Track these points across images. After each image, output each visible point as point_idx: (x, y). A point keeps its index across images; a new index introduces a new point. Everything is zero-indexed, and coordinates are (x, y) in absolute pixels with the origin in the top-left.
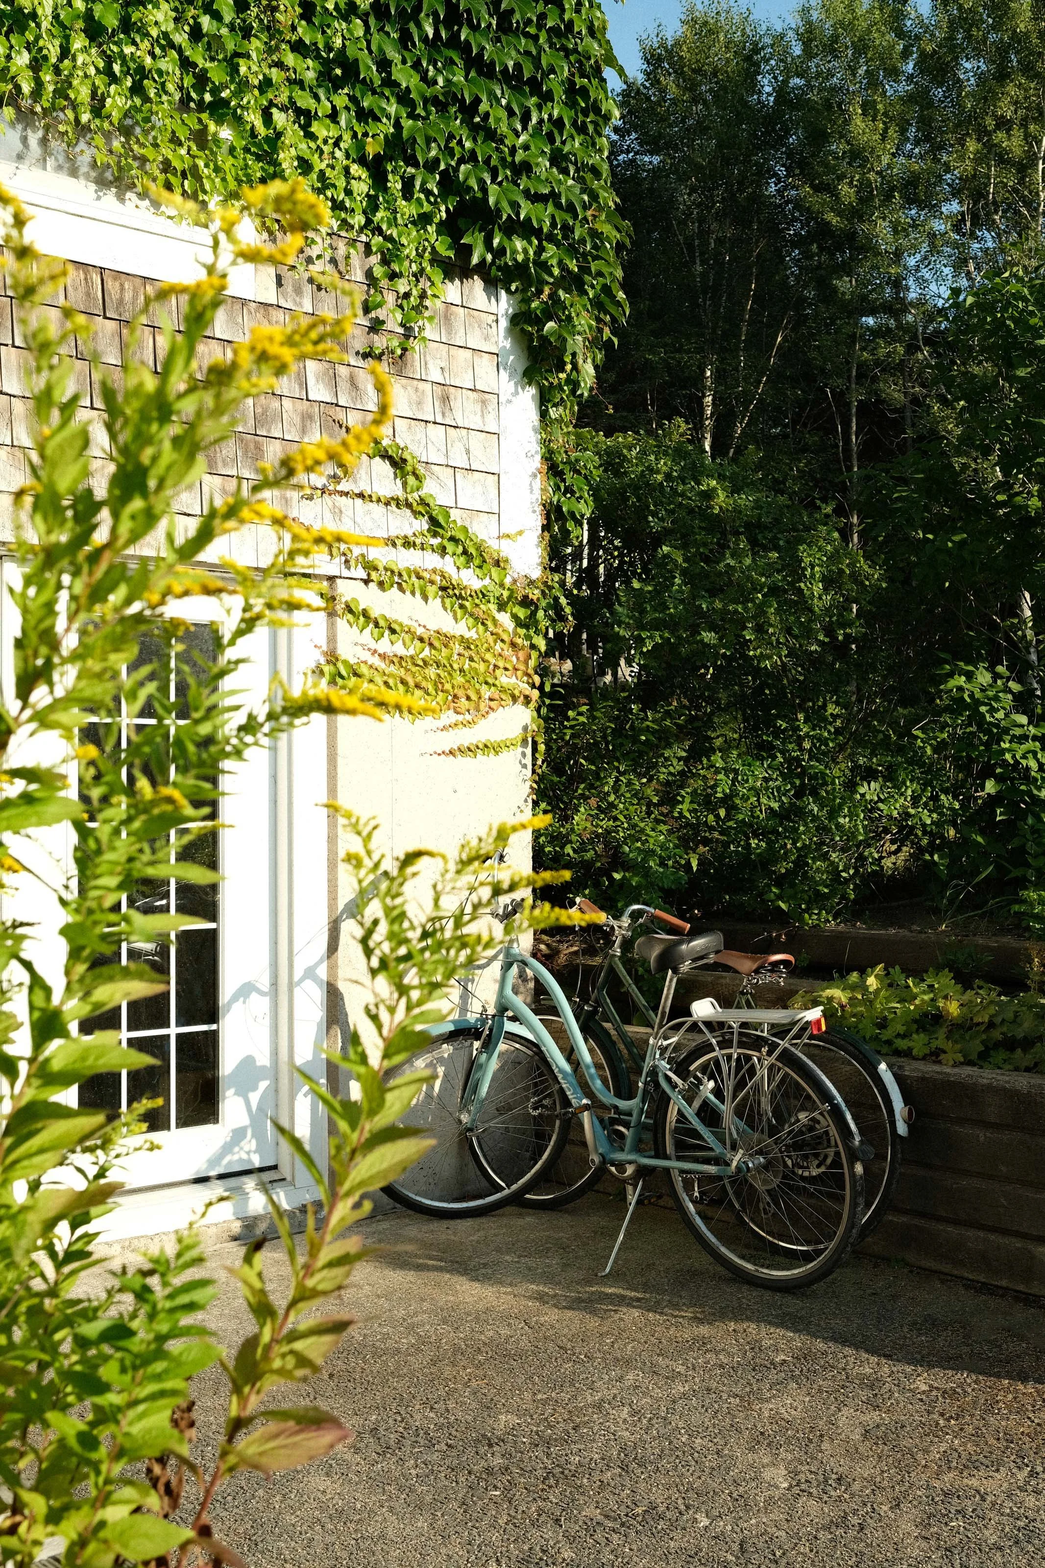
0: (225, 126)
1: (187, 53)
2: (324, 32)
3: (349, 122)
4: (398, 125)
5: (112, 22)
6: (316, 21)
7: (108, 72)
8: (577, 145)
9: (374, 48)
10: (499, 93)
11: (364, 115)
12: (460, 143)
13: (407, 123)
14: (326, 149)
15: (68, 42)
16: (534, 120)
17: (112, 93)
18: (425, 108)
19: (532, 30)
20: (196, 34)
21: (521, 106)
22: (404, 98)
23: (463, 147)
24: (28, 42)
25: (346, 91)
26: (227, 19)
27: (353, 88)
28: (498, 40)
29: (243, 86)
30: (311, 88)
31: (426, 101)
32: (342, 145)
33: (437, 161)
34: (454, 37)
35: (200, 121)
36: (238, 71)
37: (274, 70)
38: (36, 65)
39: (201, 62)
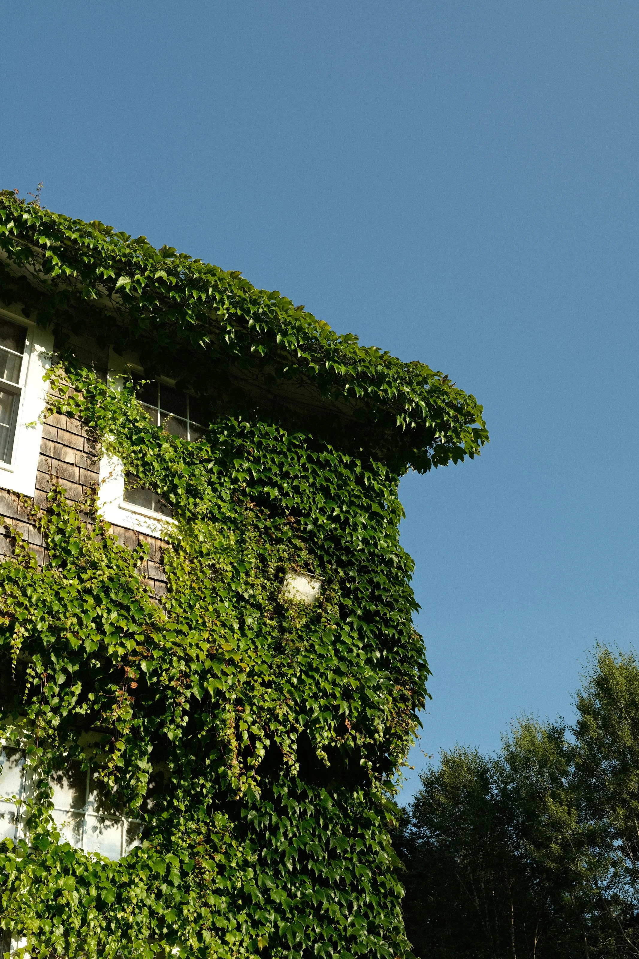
0: (175, 946)
1: (154, 908)
2: (231, 880)
3: (247, 929)
4: (276, 926)
5: (111, 899)
6: (226, 874)
7: (108, 929)
8: (382, 917)
9: (260, 883)
10: (333, 895)
11: (256, 924)
12: (313, 930)
13: (281, 924)
14: (234, 948)
15: (86, 916)
16: (355, 907)
17: (109, 941)
18: (292, 913)
19: (348, 856)
20: (159, 895)
21: (347, 900)
22: (278, 909)
23: (315, 932)
24: (63, 921)
25: (245, 911)
26: (176, 884)
27: (249, 908)
28: (330, 864)
29: (185, 922)
30: (224, 914)
31: (291, 909)
32: (244, 944)
33: (300, 944)
34: (304, 868)
35: (160, 946)
36: (182, 912)
37: (203, 909)
38: (66, 934)
39: (161, 912)
